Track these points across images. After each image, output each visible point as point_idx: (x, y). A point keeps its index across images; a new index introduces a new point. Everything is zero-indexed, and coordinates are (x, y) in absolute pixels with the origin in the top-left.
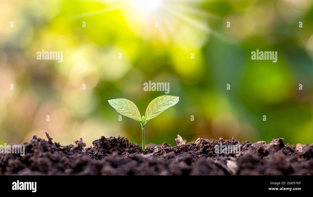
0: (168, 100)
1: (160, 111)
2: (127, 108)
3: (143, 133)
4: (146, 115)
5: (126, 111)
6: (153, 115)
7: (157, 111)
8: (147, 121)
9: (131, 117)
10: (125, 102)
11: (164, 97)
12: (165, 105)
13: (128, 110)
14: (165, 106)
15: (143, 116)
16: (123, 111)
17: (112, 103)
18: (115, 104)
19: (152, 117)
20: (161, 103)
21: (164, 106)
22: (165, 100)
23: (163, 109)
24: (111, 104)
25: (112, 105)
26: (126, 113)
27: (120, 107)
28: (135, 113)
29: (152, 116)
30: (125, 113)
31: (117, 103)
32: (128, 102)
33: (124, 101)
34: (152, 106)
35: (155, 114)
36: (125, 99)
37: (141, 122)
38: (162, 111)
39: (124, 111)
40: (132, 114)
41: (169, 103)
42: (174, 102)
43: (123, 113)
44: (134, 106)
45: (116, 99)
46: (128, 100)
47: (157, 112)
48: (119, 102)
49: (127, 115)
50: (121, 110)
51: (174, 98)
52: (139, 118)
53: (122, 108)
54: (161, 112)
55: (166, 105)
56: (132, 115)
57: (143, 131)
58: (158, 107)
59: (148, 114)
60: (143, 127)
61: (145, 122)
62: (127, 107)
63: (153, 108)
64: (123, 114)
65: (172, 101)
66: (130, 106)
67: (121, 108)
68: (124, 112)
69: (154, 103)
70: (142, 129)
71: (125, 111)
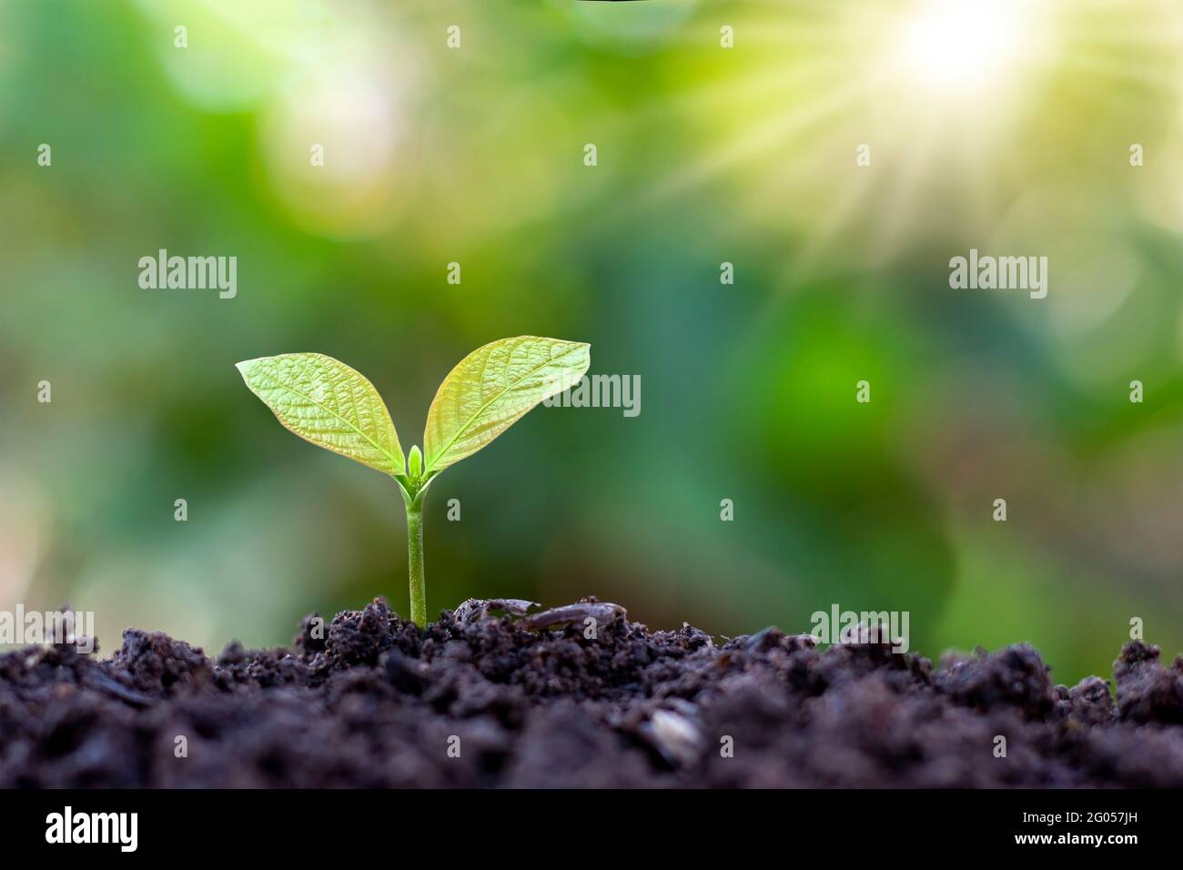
0: (537, 359)
1: (501, 422)
2: (333, 402)
3: (416, 540)
4: (426, 443)
5: (328, 423)
6: (465, 443)
7: (485, 422)
8: (433, 473)
9: (354, 452)
10: (321, 370)
11: (516, 345)
12: (522, 388)
13: (337, 412)
14: (521, 392)
15: (415, 449)
16: (310, 422)
17: (258, 378)
18: (273, 385)
19: (456, 451)
20: (500, 379)
21: (514, 393)
22: (520, 361)
23: (513, 412)
24: (252, 380)
25: (258, 387)
26: (326, 431)
27: (298, 400)
28: (370, 430)
29: (456, 446)
30: (322, 432)
31: (282, 377)
32: (335, 371)
33: (318, 367)
34: (459, 394)
35: (471, 435)
36: (320, 355)
37: (401, 478)
38: (509, 418)
39: (317, 422)
40: (355, 437)
41: (540, 379)
42: (569, 370)
43: (313, 431)
44: (364, 395)
45: (277, 358)
46: (338, 362)
47: (483, 428)
48: (294, 370)
49: (330, 443)
50: (300, 412)
51: (565, 349)
52: (396, 461)
53: (306, 405)
54: (503, 424)
55: (528, 387)
56: (359, 441)
57: (415, 531)
58: (488, 398)
59: (435, 440)
60: (415, 509)
61: (422, 479)
62: (331, 399)
63: (459, 403)
64: (314, 436)
65: (557, 366)
66: (344, 394)
67: (301, 405)
68: (317, 425)
69: (468, 376)
70: (410, 517)
71: (322, 418)
